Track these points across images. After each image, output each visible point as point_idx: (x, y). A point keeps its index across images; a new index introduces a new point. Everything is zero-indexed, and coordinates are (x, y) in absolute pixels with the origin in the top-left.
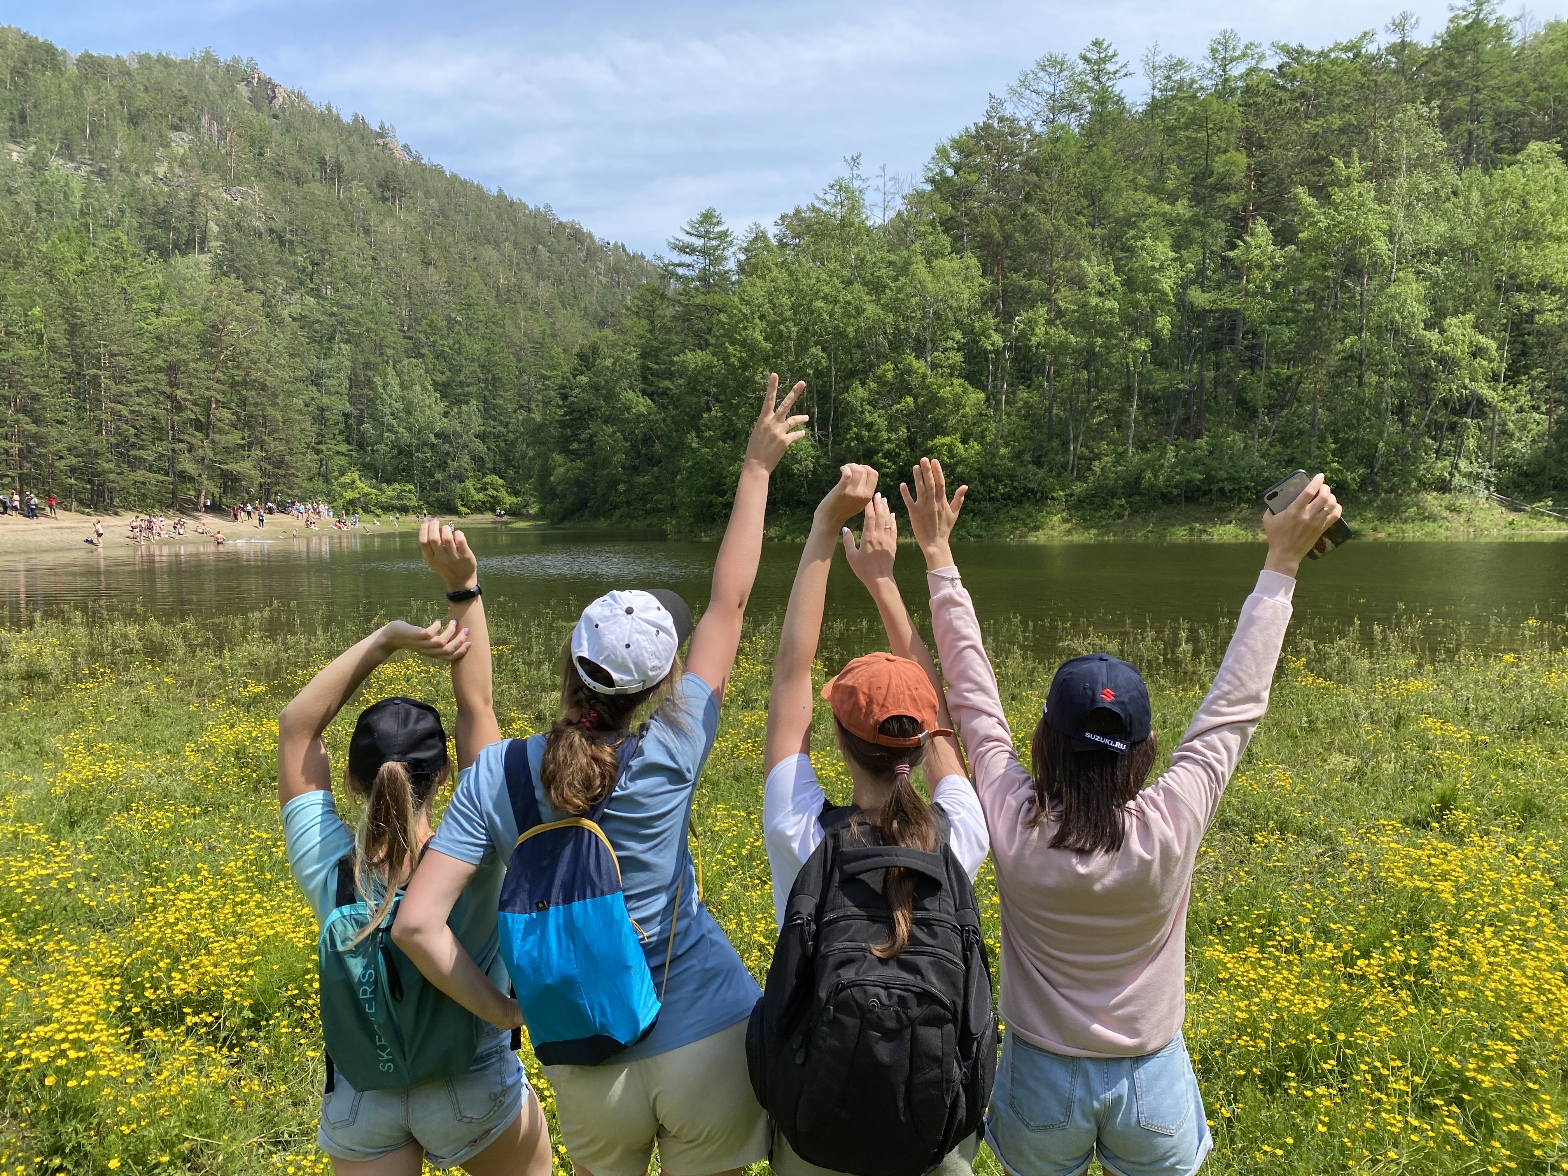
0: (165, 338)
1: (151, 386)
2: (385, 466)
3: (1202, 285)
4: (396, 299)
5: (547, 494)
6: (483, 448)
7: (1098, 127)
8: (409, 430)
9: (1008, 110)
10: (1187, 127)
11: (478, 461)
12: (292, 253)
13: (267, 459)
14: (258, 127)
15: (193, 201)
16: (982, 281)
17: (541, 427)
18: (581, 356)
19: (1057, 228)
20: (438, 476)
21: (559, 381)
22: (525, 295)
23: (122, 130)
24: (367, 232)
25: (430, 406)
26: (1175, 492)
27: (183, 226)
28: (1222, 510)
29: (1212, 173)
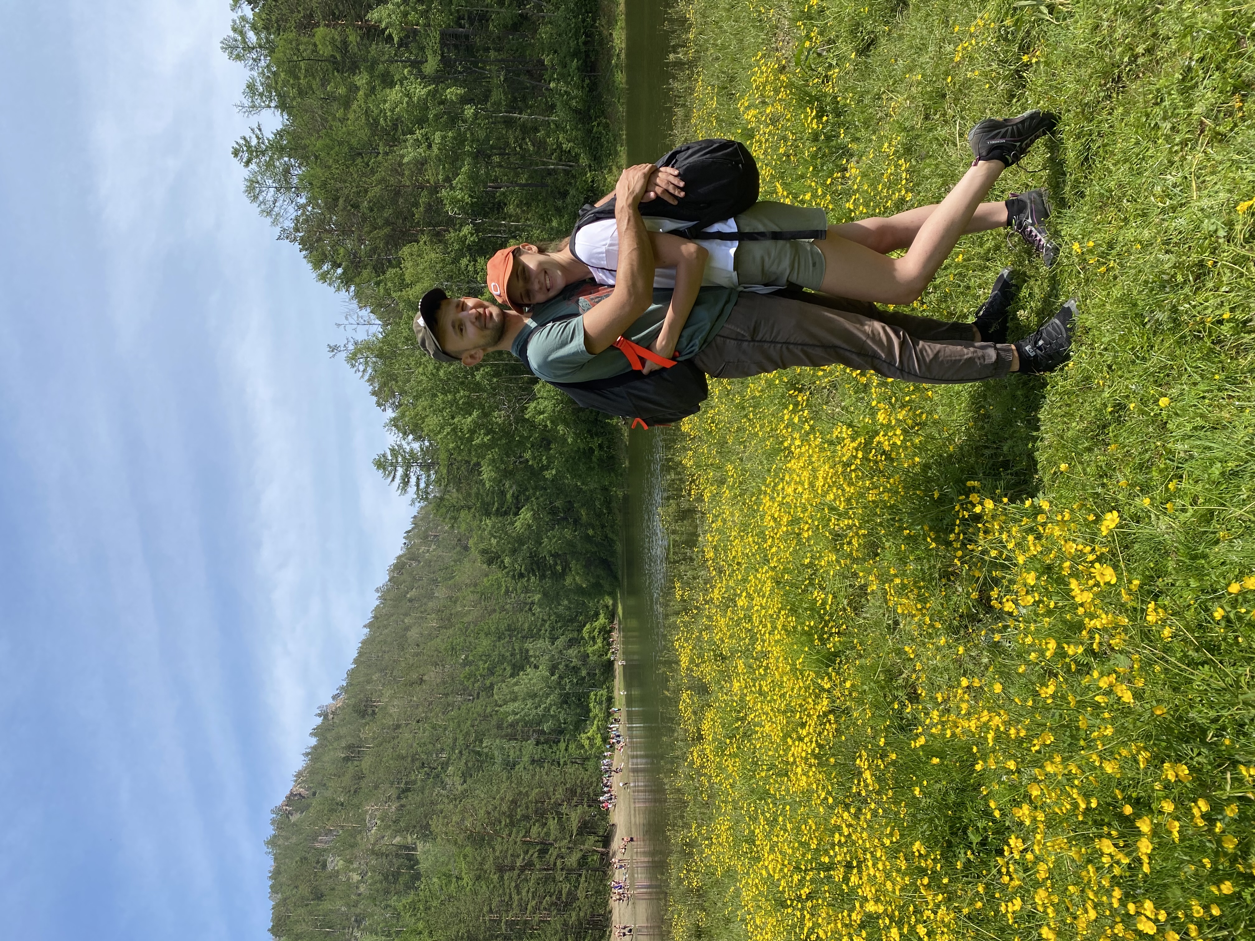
0: (478, 872)
1: (513, 884)
2: (576, 714)
3: (422, 63)
4: (449, 705)
5: (596, 590)
6: (562, 638)
7: (300, 151)
8: (548, 695)
9: (289, 224)
10: (297, 78)
11: (572, 643)
12: (414, 782)
13: (569, 801)
14: (321, 807)
15: (378, 854)
16: (421, 243)
17: (545, 594)
18: (490, 562)
19: (379, 182)
20: (584, 673)
21: (509, 579)
22: (445, 607)
23: (326, 905)
24: (398, 726)
25: (530, 679)
26: (587, 81)
27: (397, 862)
28: (601, 42)
29: (332, 56)
